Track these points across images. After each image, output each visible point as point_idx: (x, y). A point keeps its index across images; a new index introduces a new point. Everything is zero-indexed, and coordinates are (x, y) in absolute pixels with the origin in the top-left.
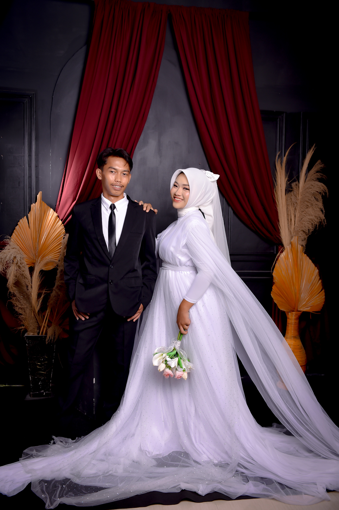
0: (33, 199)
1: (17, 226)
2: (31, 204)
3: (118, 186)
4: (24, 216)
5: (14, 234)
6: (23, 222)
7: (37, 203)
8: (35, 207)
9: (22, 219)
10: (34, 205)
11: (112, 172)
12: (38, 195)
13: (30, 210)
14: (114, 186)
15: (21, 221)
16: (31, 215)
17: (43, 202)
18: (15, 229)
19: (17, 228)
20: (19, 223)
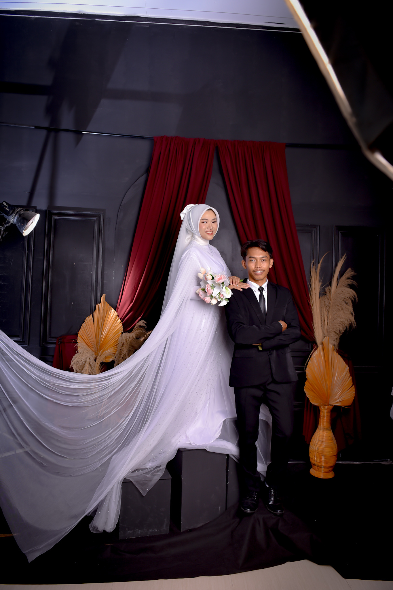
0: (98, 301)
1: (84, 323)
2: (97, 304)
3: (259, 271)
4: (90, 314)
5: (81, 330)
6: (89, 319)
7: (101, 303)
8: (99, 307)
9: (88, 316)
10: (99, 305)
11: (252, 261)
12: (102, 297)
13: (95, 310)
14: (256, 272)
15: (87, 318)
16: (96, 314)
17: (107, 303)
18: (82, 325)
19: (84, 324)
20: (85, 321)
